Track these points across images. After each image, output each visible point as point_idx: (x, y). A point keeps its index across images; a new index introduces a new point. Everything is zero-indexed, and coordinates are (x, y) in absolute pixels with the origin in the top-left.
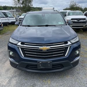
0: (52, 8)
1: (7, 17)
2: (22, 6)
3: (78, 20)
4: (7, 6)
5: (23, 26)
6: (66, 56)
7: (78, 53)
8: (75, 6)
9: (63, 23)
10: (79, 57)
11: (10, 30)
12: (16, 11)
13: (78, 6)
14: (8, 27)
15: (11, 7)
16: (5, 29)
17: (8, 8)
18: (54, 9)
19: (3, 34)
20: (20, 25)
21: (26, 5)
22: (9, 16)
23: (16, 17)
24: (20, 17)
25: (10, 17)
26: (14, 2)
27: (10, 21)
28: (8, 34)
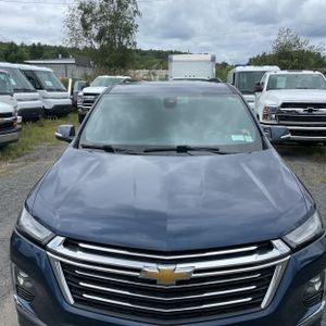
0: (209, 57)
1: (41, 88)
2: (97, 46)
3: (310, 111)
4: (43, 44)
5: (84, 147)
6: (263, 306)
7: (317, 287)
8: (294, 49)
9: (250, 139)
10: (323, 303)
11: (46, 140)
12: (77, 64)
13: (306, 48)
14: (42, 126)
15: (60, 47)
16: (30, 134)
17: (46, 54)
18: (213, 59)
19: (19, 156)
20: (74, 139)
21: (112, 44)
22: (49, 84)
23: (72, 89)
24: (86, 90)
25: (50, 90)
26: (69, 31)
27: (50, 104)
28: (38, 158)
